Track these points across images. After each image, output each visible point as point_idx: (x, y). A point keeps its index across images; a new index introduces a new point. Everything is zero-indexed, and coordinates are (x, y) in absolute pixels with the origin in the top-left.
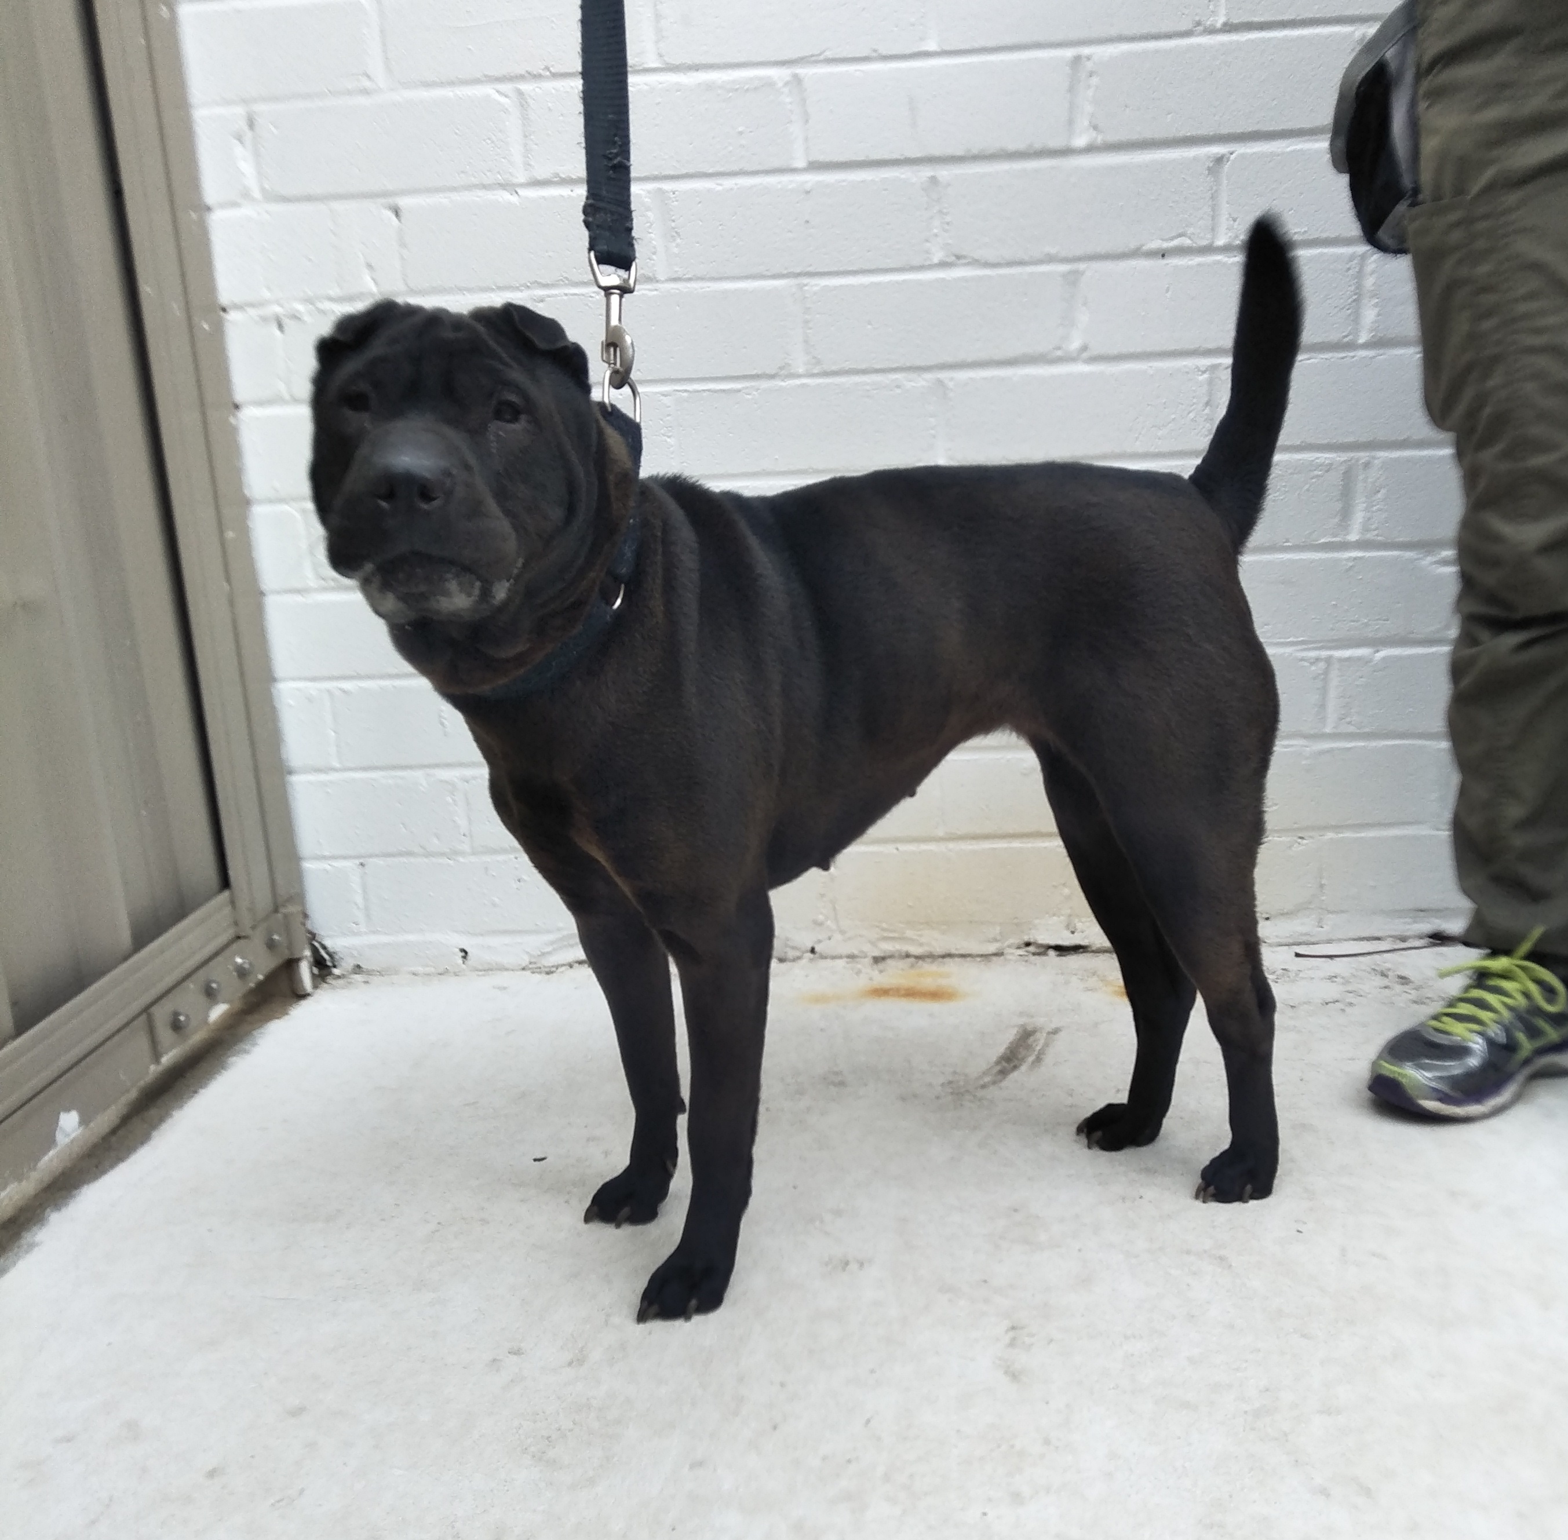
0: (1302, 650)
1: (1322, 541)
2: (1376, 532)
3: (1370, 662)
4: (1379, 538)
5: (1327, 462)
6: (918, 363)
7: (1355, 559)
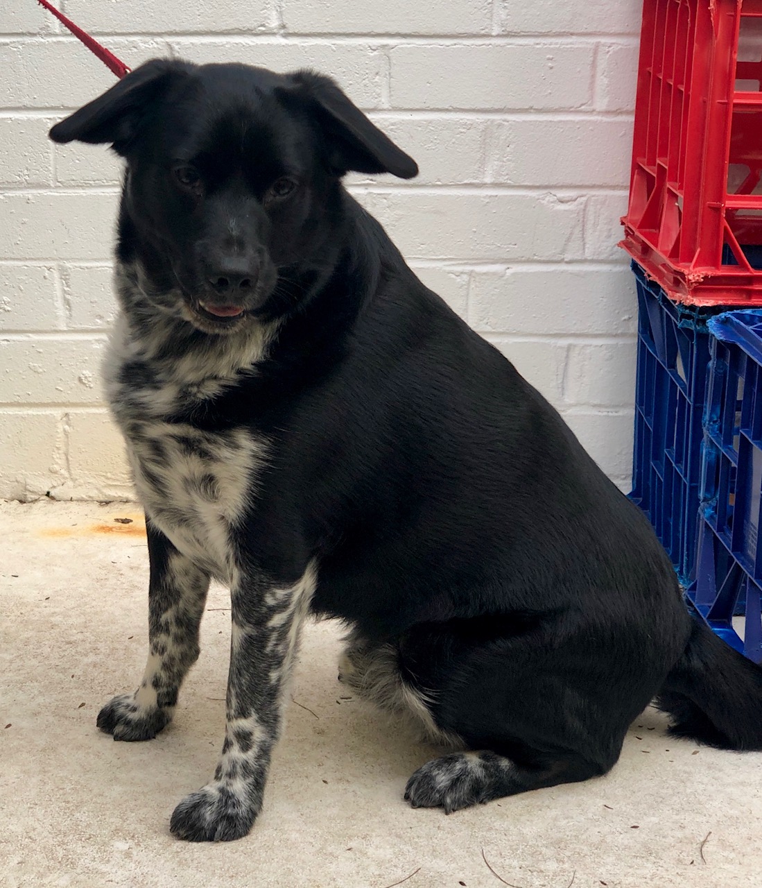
0: (450, 265)
1: (466, 182)
2: (507, 177)
3: (502, 276)
4: (509, 182)
5: (468, 122)
6: (152, 29)
7: (490, 196)
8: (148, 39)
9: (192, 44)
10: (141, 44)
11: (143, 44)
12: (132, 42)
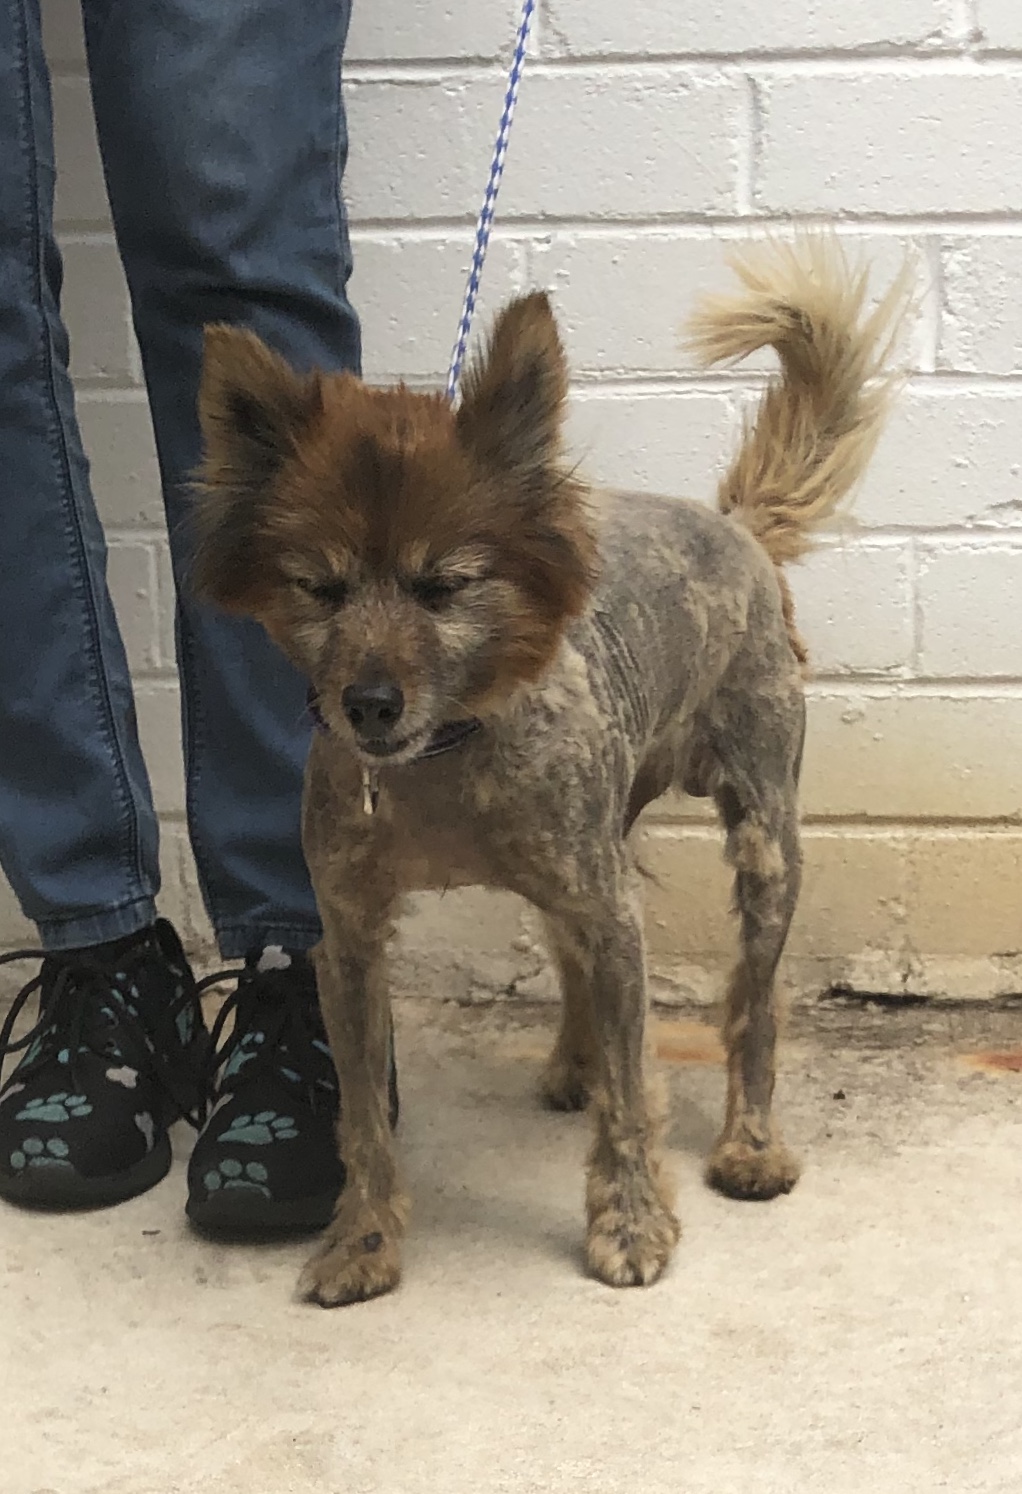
8: (710, 67)
9: (797, 77)
10: (697, 80)
11: (700, 80)
12: (678, 75)
